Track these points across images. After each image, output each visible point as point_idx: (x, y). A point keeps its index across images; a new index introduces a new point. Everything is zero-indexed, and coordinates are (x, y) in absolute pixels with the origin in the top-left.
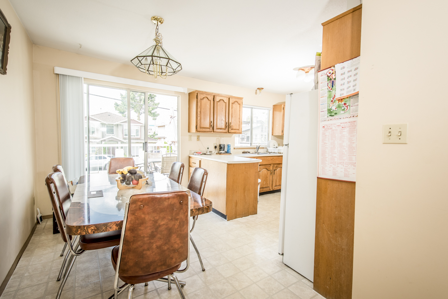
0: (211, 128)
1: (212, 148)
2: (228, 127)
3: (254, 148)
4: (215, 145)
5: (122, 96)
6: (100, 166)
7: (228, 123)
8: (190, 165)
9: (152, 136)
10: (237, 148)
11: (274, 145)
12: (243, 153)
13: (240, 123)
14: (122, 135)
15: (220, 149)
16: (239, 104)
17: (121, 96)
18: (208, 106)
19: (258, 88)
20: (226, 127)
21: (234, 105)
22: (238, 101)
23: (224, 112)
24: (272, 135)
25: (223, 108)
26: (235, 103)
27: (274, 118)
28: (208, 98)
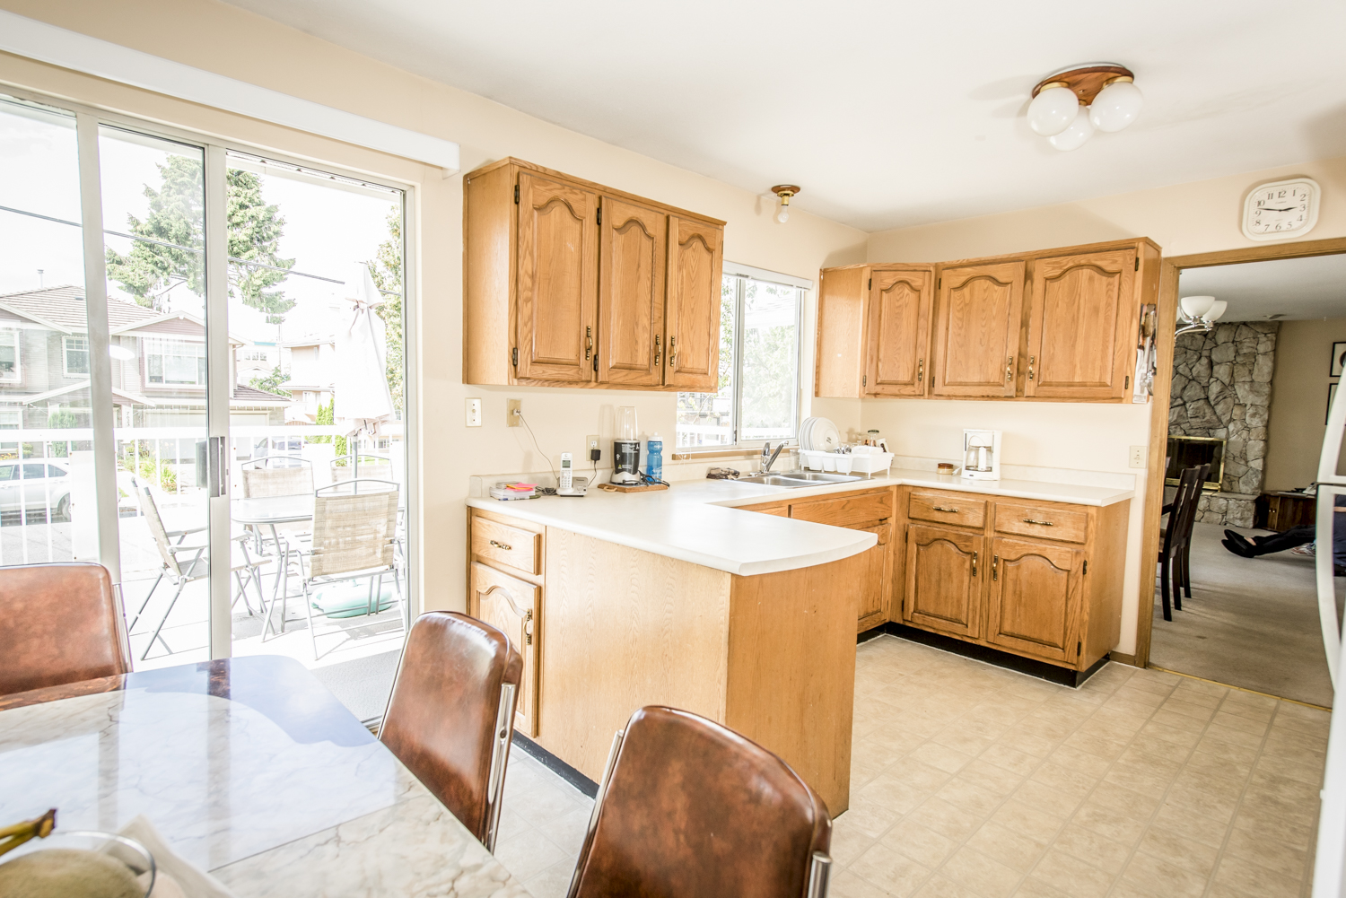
0: (586, 365)
1: (582, 464)
2: (660, 360)
3: (750, 454)
4: (595, 446)
5: (139, 228)
6: (36, 504)
7: (661, 341)
8: (476, 550)
9: (267, 385)
10: (688, 457)
11: (829, 440)
12: (710, 476)
13: (712, 342)
14: (139, 377)
15: (616, 465)
16: (710, 250)
17: (131, 227)
18: (572, 247)
19: (779, 186)
20: (656, 358)
21: (689, 252)
22: (705, 238)
23: (645, 284)
24: (817, 394)
25: (643, 265)
26: (691, 242)
27: (825, 323)
28: (569, 207)
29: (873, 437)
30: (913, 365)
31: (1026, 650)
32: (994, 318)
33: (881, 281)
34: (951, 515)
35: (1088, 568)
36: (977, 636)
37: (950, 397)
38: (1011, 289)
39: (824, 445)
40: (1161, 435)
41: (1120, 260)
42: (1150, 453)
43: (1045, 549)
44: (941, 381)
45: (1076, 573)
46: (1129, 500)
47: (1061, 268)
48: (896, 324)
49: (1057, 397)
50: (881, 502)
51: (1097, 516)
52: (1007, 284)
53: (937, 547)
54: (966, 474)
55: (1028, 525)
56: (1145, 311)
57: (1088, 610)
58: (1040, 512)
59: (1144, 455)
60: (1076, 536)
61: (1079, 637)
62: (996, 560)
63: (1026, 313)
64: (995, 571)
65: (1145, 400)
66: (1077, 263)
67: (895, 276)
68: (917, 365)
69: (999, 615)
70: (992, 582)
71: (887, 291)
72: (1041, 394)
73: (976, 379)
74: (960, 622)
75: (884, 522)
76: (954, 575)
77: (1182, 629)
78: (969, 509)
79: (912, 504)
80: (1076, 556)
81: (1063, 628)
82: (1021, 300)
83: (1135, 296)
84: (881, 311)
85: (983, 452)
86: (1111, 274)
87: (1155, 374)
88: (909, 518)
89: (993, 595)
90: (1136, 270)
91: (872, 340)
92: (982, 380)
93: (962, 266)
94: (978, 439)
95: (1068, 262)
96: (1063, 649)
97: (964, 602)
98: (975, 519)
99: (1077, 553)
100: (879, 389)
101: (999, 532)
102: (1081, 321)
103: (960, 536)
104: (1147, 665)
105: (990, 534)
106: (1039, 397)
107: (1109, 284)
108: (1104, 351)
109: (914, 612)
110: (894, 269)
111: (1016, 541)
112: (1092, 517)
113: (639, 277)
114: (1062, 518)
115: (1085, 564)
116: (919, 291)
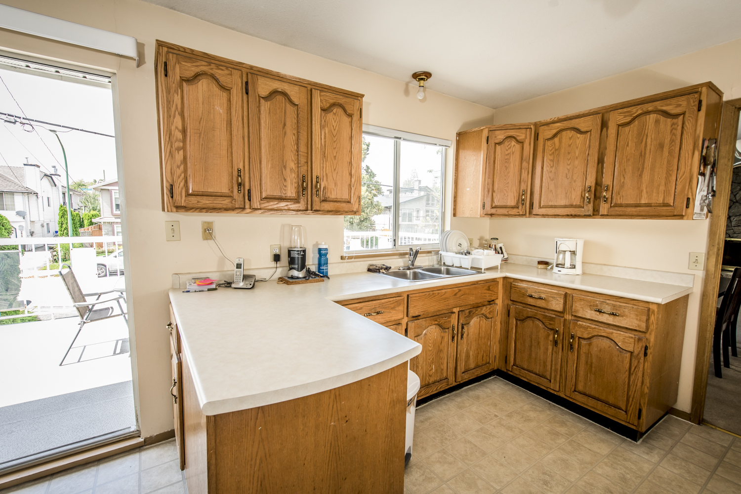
0: (239, 197)
1: (261, 264)
2: (306, 192)
3: (402, 255)
4: (277, 252)
7: (306, 179)
10: (351, 258)
11: (460, 245)
12: (369, 270)
13: (353, 180)
15: (289, 263)
16: (350, 116)
18: (220, 109)
19: (416, 73)
20: (303, 192)
21: (330, 116)
22: (344, 105)
23: (290, 139)
24: (454, 215)
25: (288, 124)
26: (332, 109)
27: (460, 169)
28: (217, 80)
29: (493, 243)
30: (518, 194)
31: (595, 407)
32: (577, 158)
33: (495, 137)
34: (539, 300)
35: (649, 351)
36: (557, 389)
37: (544, 216)
38: (590, 135)
39: (456, 248)
40: (719, 244)
41: (684, 103)
42: (708, 259)
43: (612, 333)
44: (538, 205)
45: (639, 354)
46: (688, 296)
47: (631, 115)
48: (506, 166)
49: (626, 215)
50: (489, 289)
51: (658, 311)
52: (587, 132)
53: (529, 323)
54: (556, 269)
55: (598, 313)
56: (706, 144)
57: (648, 385)
58: (608, 304)
59: (702, 260)
60: (639, 326)
61: (640, 404)
62: (573, 337)
63: (602, 153)
64: (571, 345)
65: (705, 217)
66: (645, 110)
67: (505, 133)
68: (521, 194)
69: (574, 377)
70: (570, 353)
71: (499, 144)
72: (613, 213)
73: (563, 203)
74: (545, 378)
75: (491, 303)
76: (542, 344)
77: (730, 387)
78: (553, 297)
79: (513, 290)
80: (638, 342)
81: (626, 396)
82: (597, 144)
83: (698, 132)
84: (495, 158)
85: (568, 254)
86: (676, 116)
87: (713, 196)
88: (511, 300)
89: (570, 362)
90: (699, 110)
91: (489, 178)
92: (567, 204)
93: (554, 122)
94: (567, 245)
95: (637, 110)
96: (626, 412)
97: (549, 364)
98: (557, 305)
99: (640, 339)
100: (493, 211)
101: (575, 316)
102: (647, 155)
103: (546, 316)
104: (701, 421)
105: (568, 317)
106: (611, 215)
107: (673, 124)
108: (667, 179)
109: (514, 365)
110: (504, 128)
111: (588, 325)
112: (653, 312)
113: (285, 133)
114: (626, 310)
115: (646, 348)
116: (523, 142)
